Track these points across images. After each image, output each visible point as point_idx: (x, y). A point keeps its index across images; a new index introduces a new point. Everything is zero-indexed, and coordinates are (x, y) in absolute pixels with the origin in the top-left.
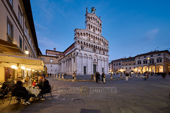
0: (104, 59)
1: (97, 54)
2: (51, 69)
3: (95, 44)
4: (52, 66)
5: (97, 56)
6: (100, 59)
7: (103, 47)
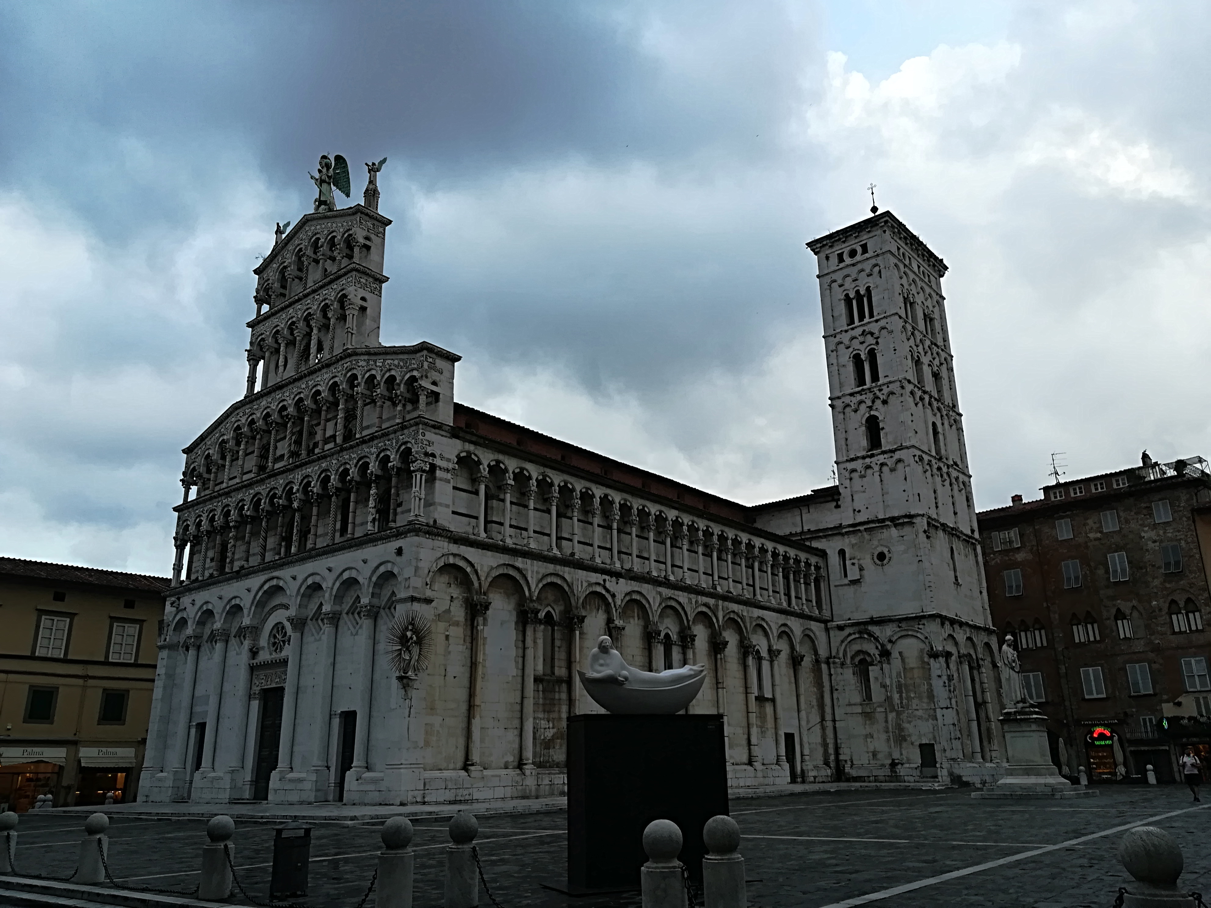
7: (353, 456)
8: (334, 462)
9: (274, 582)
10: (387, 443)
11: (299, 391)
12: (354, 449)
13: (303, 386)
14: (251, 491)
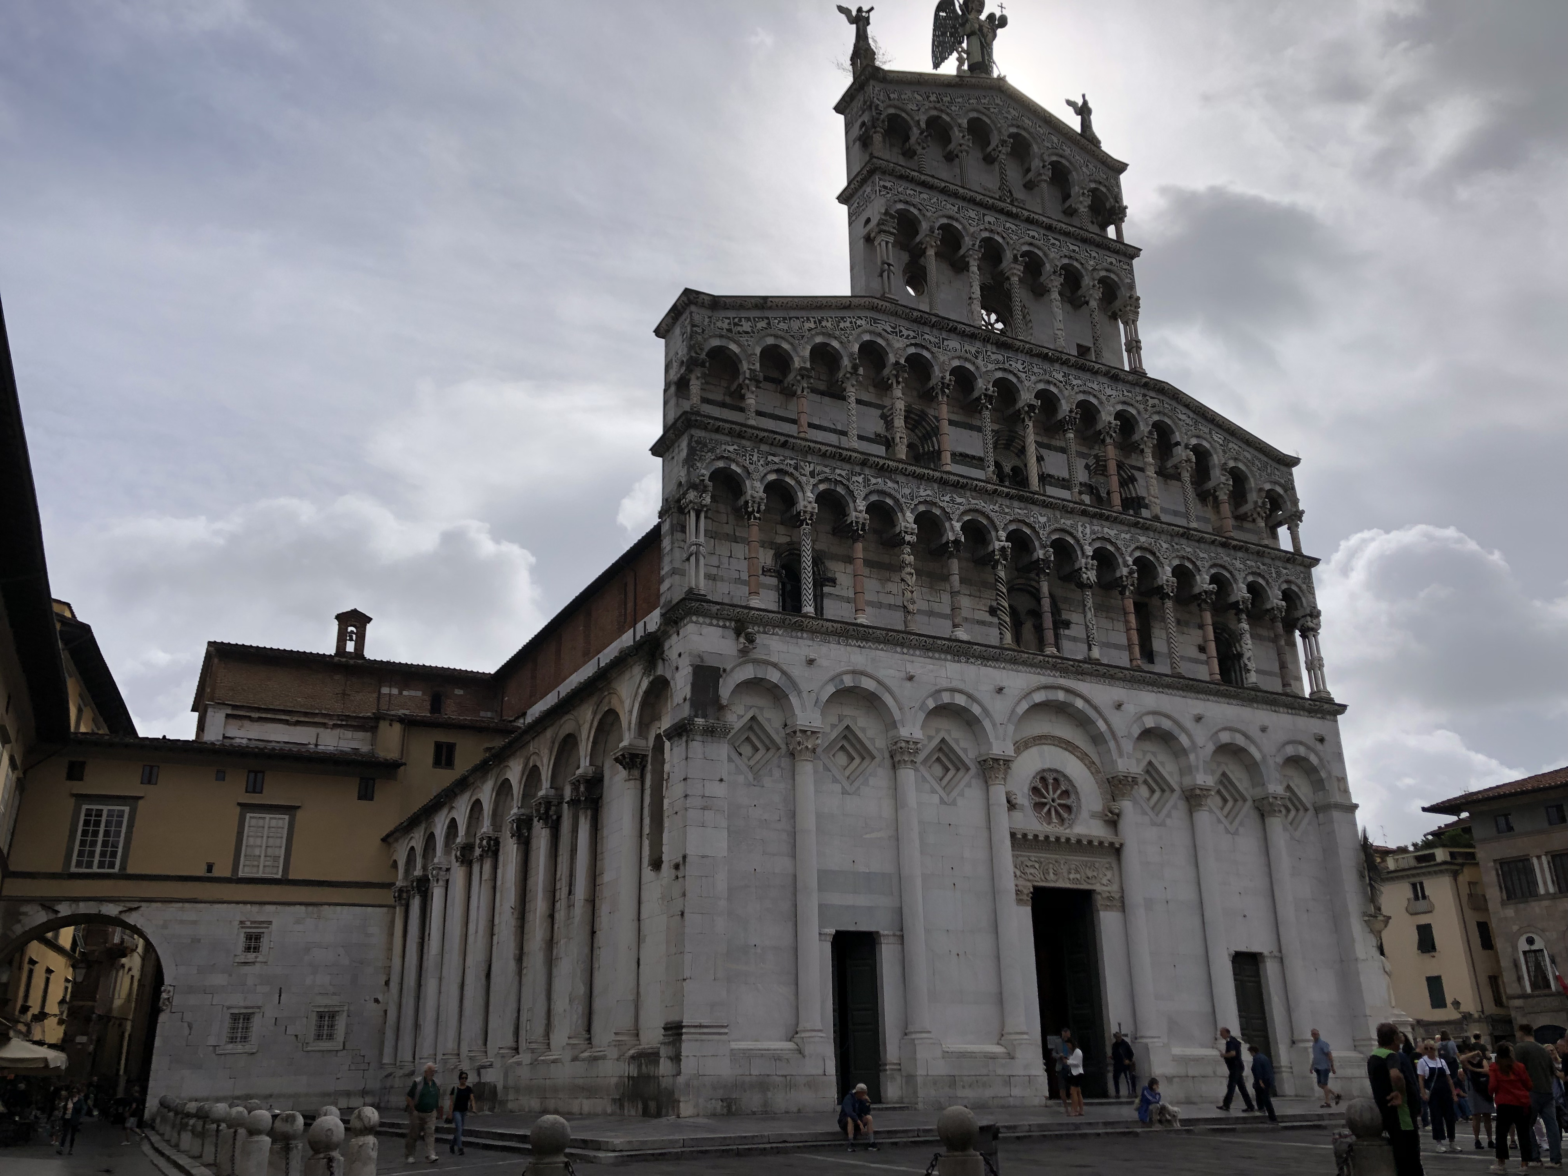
0: (1252, 767)
1: (1084, 687)
2: (238, 1001)
3: (1040, 518)
4: (253, 942)
5: (1082, 721)
6: (1168, 769)
7: (1202, 555)
8: (1165, 546)
9: (1061, 696)
10: (1262, 567)
11: (1047, 377)
12: (1202, 546)
13: (1060, 376)
14: (959, 500)
